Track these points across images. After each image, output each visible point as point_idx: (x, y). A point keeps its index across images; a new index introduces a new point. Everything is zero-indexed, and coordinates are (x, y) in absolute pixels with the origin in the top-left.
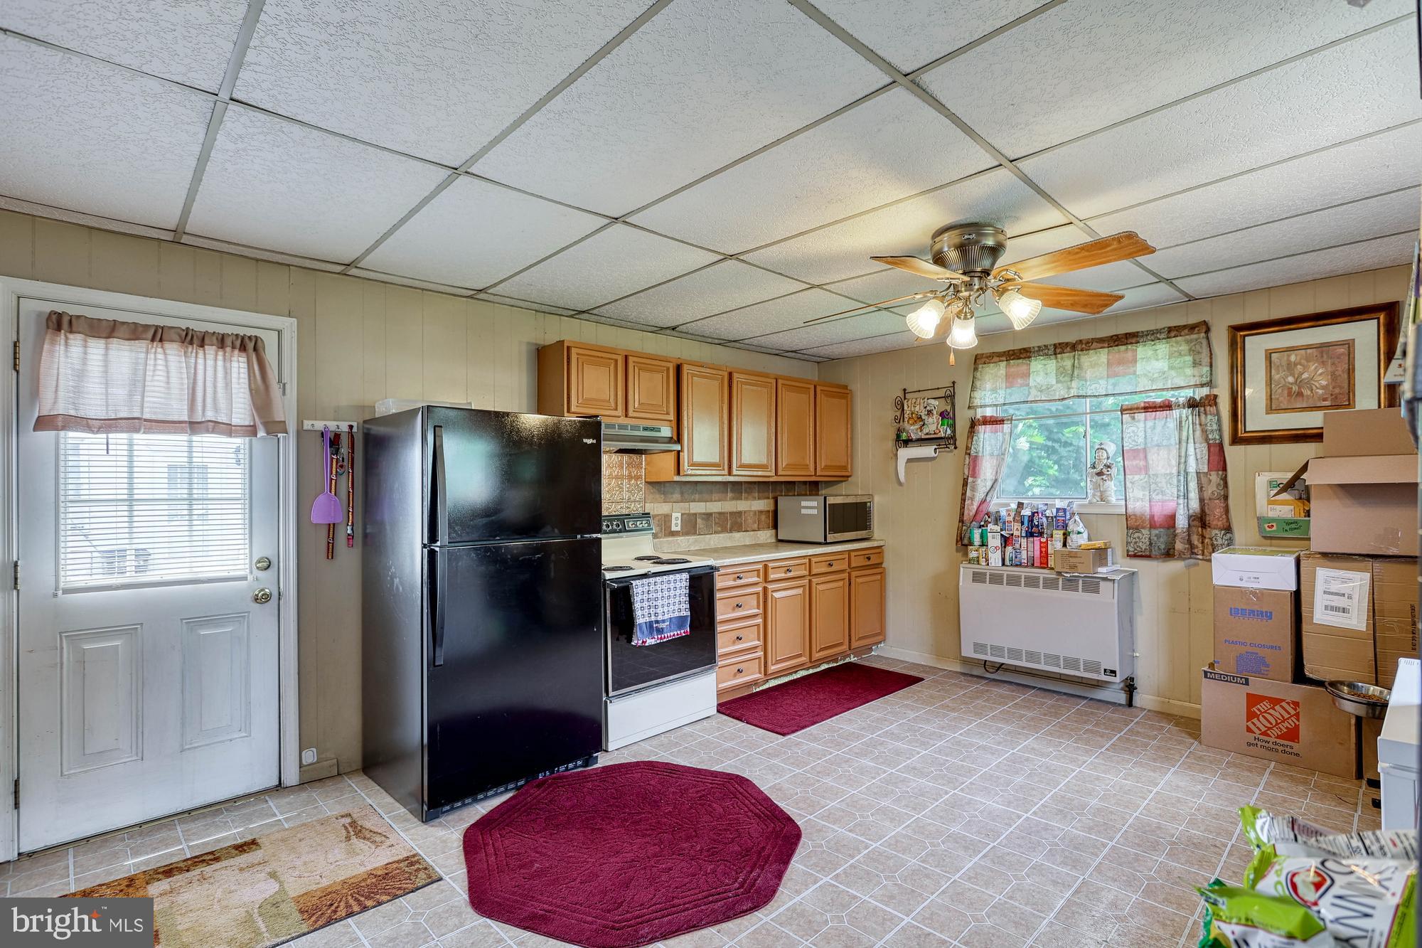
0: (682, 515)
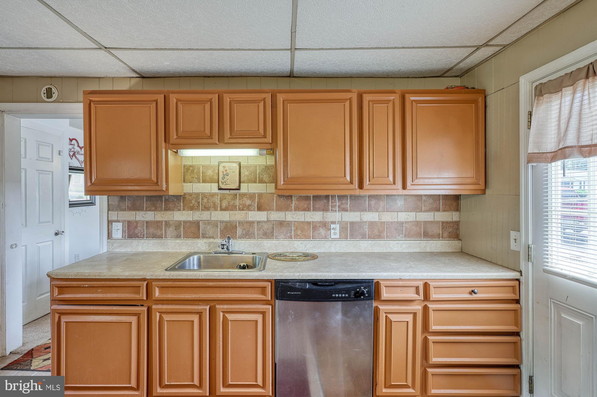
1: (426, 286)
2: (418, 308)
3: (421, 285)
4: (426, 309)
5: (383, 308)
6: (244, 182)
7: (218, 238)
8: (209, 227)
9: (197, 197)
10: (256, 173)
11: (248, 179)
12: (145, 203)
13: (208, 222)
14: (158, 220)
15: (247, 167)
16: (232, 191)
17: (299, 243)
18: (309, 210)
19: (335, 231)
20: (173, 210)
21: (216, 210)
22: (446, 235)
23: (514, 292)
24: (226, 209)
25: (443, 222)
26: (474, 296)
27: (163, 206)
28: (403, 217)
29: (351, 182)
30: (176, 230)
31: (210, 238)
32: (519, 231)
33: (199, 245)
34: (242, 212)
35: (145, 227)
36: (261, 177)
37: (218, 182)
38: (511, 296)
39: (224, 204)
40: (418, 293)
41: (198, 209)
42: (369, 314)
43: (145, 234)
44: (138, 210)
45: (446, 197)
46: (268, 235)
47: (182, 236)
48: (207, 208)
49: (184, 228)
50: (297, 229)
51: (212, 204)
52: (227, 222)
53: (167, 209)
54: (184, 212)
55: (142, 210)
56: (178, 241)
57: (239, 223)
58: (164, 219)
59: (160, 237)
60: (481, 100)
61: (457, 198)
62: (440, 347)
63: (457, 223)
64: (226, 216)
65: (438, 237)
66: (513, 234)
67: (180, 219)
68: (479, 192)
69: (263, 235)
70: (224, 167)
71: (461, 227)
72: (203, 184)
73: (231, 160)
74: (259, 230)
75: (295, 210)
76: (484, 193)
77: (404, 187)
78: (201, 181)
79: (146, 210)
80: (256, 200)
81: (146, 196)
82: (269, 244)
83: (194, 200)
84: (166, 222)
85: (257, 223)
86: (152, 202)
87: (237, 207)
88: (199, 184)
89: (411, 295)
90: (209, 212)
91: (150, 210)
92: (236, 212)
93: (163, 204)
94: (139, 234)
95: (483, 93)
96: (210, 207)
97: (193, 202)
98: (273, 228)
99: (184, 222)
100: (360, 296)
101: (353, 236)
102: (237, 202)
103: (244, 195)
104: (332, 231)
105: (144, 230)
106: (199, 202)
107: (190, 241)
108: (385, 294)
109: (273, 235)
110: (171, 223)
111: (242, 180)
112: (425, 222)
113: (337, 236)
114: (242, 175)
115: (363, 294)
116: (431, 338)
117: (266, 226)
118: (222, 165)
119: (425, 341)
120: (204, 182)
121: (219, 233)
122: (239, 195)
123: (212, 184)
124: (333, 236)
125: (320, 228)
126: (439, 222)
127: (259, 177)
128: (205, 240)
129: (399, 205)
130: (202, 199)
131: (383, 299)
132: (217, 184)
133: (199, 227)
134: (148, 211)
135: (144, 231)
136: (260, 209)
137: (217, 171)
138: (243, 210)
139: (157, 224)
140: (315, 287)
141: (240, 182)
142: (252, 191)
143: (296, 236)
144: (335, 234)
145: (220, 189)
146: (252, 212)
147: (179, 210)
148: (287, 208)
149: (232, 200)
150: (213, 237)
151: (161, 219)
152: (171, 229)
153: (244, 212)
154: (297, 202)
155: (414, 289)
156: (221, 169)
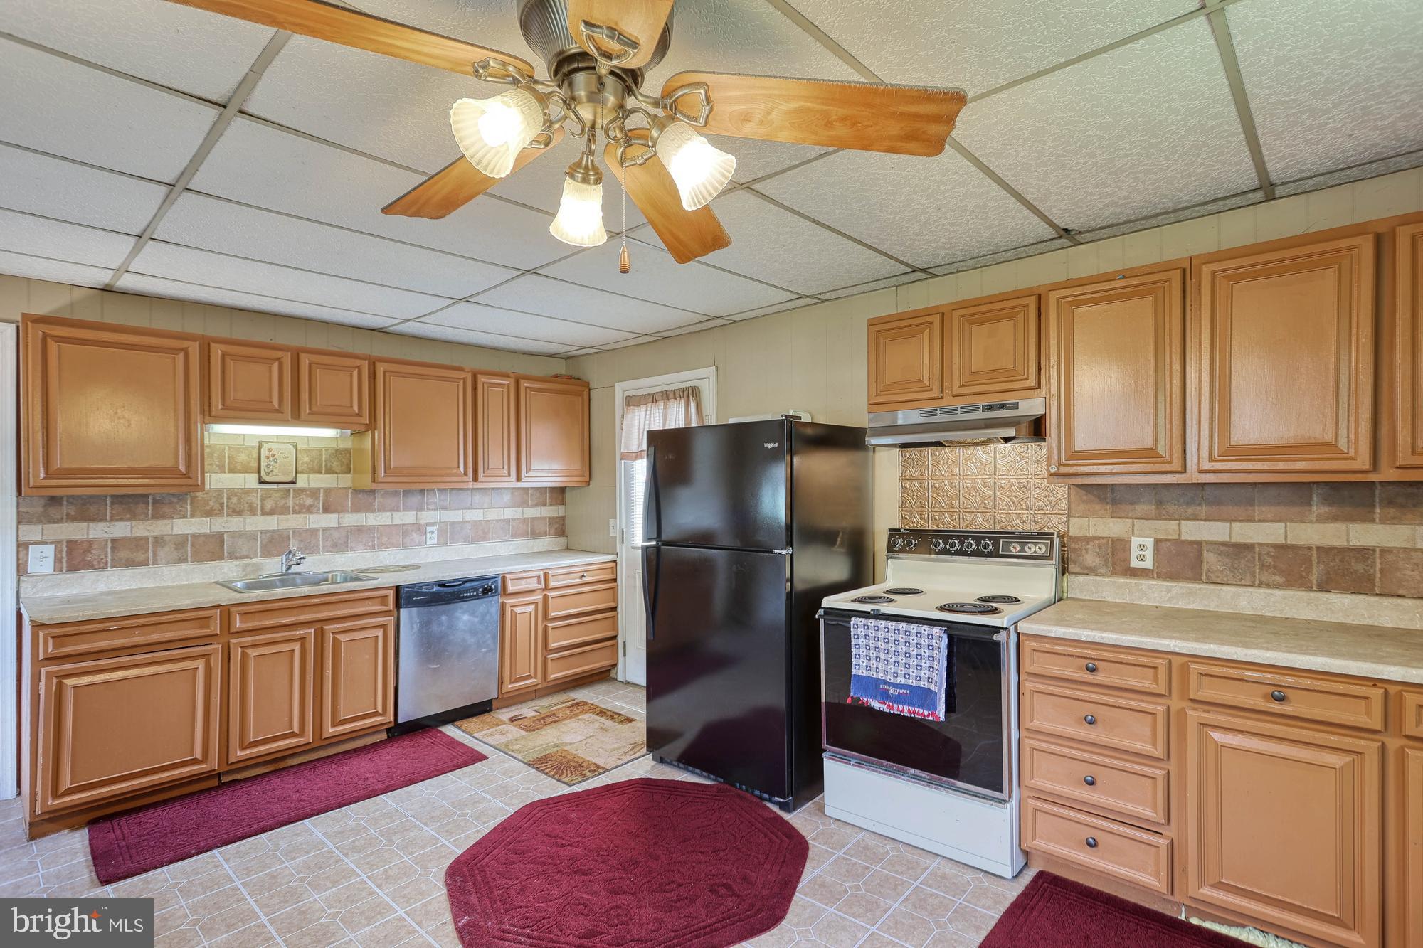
0: (1158, 542)
1: (546, 575)
2: (538, 597)
3: (541, 574)
4: (546, 597)
5: (509, 601)
6: (302, 472)
7: (256, 557)
8: (240, 542)
9: (219, 495)
10: (321, 460)
11: (309, 468)
12: (109, 508)
13: (241, 534)
14: (138, 535)
15: (307, 451)
16: (281, 486)
17: (386, 553)
18: (398, 510)
19: (432, 537)
20: (171, 517)
21: (254, 515)
22: (552, 531)
23: (613, 573)
24: (272, 513)
25: (550, 518)
26: (585, 580)
27: (150, 512)
28: (510, 513)
29: (466, 474)
30: (176, 549)
31: (242, 557)
32: (616, 518)
33: (225, 570)
34: (299, 516)
35: (109, 550)
36: (329, 465)
37: (259, 472)
38: (610, 576)
39: (268, 507)
40: (539, 582)
41: (220, 514)
42: (495, 610)
43: (109, 561)
44: (94, 520)
45: (552, 489)
46: (339, 546)
47: (189, 559)
48: (237, 512)
49: (193, 545)
50: (381, 535)
51: (247, 505)
52: (273, 532)
53: (156, 517)
54: (193, 520)
55: (103, 519)
56: (183, 567)
57: (294, 532)
58: (152, 534)
59: (144, 563)
60: (586, 393)
61: (563, 490)
62: (558, 632)
63: (563, 518)
64: (271, 523)
65: (545, 534)
66: (611, 521)
67: (186, 532)
68: (584, 484)
69: (332, 547)
70: (270, 450)
71: (566, 522)
72: (231, 475)
73: (279, 440)
74: (326, 539)
75: (379, 510)
76: (589, 485)
77: (519, 479)
78: (227, 471)
79: (112, 520)
80: (321, 498)
81: (112, 496)
82: (343, 559)
83: (214, 500)
84: (156, 538)
85: (323, 530)
86: (124, 506)
87: (291, 509)
88: (223, 475)
89: (533, 584)
90: (241, 519)
91: (121, 520)
92: (288, 516)
93: (150, 508)
94: (95, 563)
95: (587, 385)
96: (243, 511)
97: (211, 503)
98: (347, 537)
99: (194, 536)
100: (487, 593)
101: (453, 541)
102: (291, 502)
103: (302, 491)
104: (429, 536)
105: (106, 553)
106: (222, 504)
107: (207, 566)
108: (511, 588)
109: (347, 547)
110: (167, 538)
111: (299, 469)
112: (533, 519)
113: (435, 541)
114: (300, 462)
115: (491, 590)
116: (551, 625)
117: (336, 534)
118: (266, 446)
119: (546, 628)
120: (232, 471)
121: (259, 550)
122: (294, 490)
123: (247, 475)
124: (429, 542)
125: (413, 533)
126: (545, 518)
127: (326, 465)
128: (235, 562)
129: (505, 500)
130: (229, 498)
131: (509, 592)
132: (256, 475)
133: (222, 542)
134: (117, 520)
135: (106, 557)
136: (327, 510)
137: (255, 456)
138: (300, 513)
139: (139, 543)
140: (442, 589)
141: (296, 473)
142: (314, 485)
143: (381, 546)
144: (432, 538)
145: (261, 482)
146: (315, 516)
147: (184, 517)
148: (369, 508)
149: (282, 498)
150: (248, 557)
151: (147, 534)
152: (167, 549)
153: (302, 516)
154: (381, 500)
155: (535, 579)
156: (264, 452)
